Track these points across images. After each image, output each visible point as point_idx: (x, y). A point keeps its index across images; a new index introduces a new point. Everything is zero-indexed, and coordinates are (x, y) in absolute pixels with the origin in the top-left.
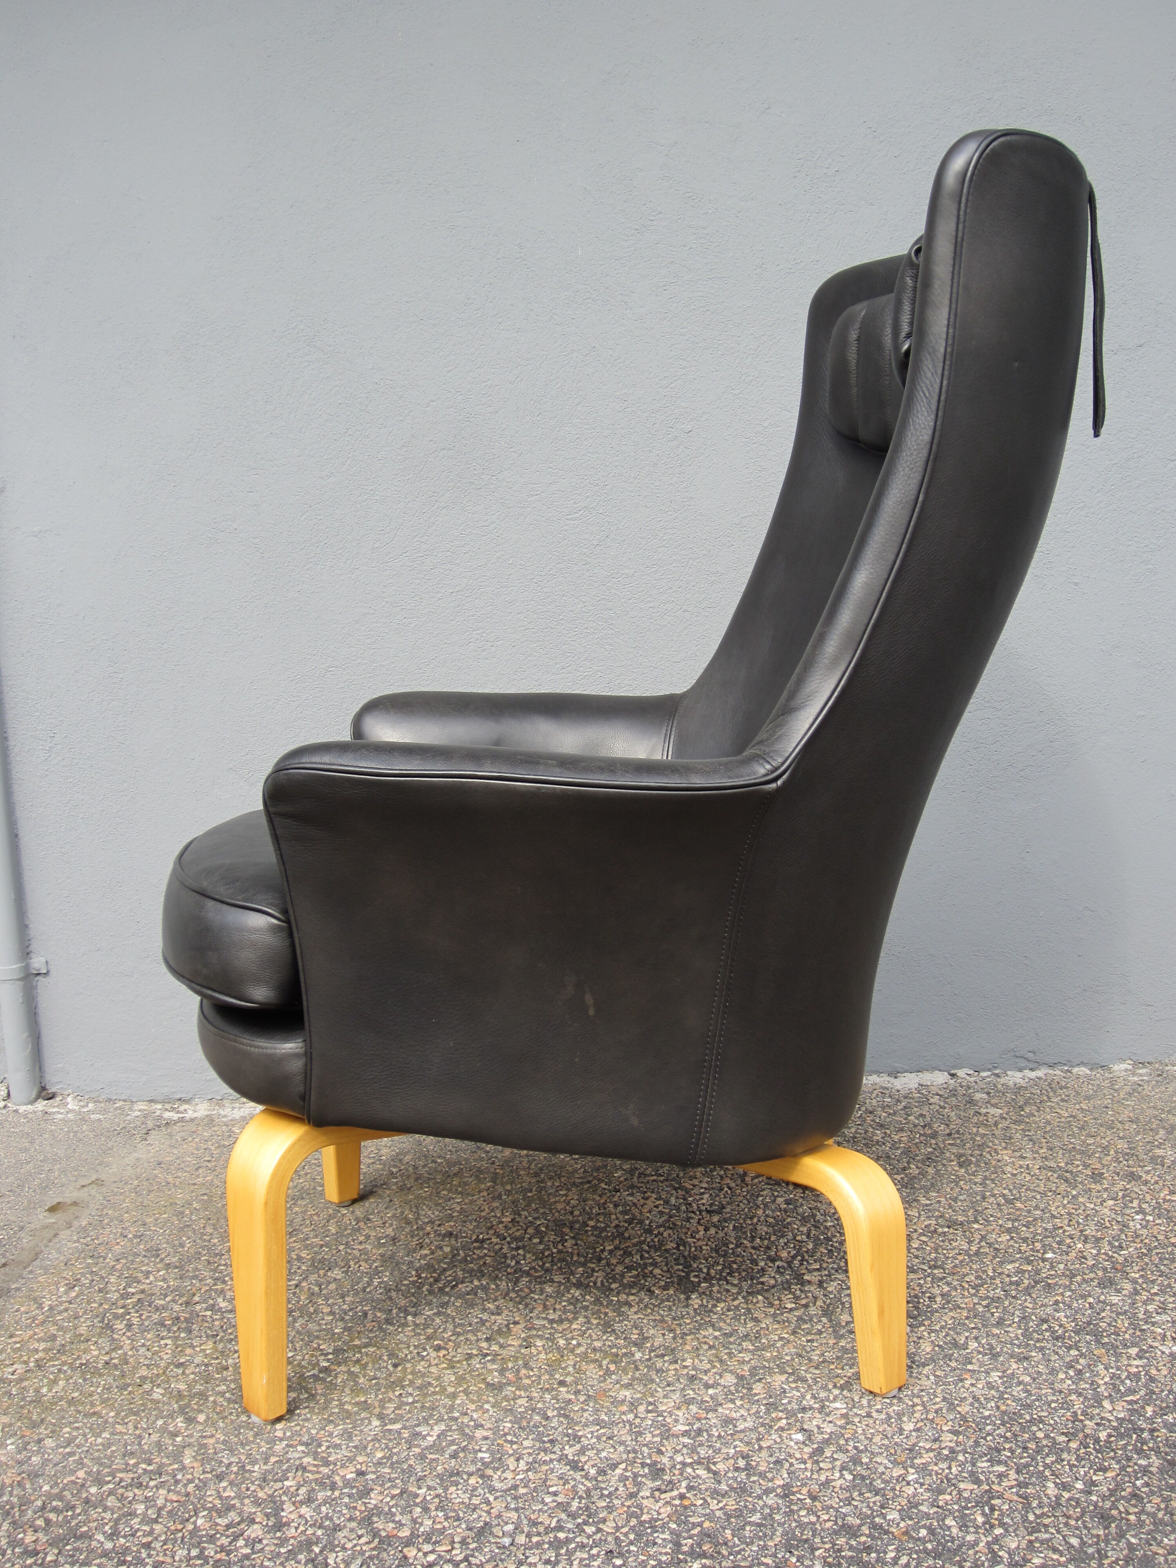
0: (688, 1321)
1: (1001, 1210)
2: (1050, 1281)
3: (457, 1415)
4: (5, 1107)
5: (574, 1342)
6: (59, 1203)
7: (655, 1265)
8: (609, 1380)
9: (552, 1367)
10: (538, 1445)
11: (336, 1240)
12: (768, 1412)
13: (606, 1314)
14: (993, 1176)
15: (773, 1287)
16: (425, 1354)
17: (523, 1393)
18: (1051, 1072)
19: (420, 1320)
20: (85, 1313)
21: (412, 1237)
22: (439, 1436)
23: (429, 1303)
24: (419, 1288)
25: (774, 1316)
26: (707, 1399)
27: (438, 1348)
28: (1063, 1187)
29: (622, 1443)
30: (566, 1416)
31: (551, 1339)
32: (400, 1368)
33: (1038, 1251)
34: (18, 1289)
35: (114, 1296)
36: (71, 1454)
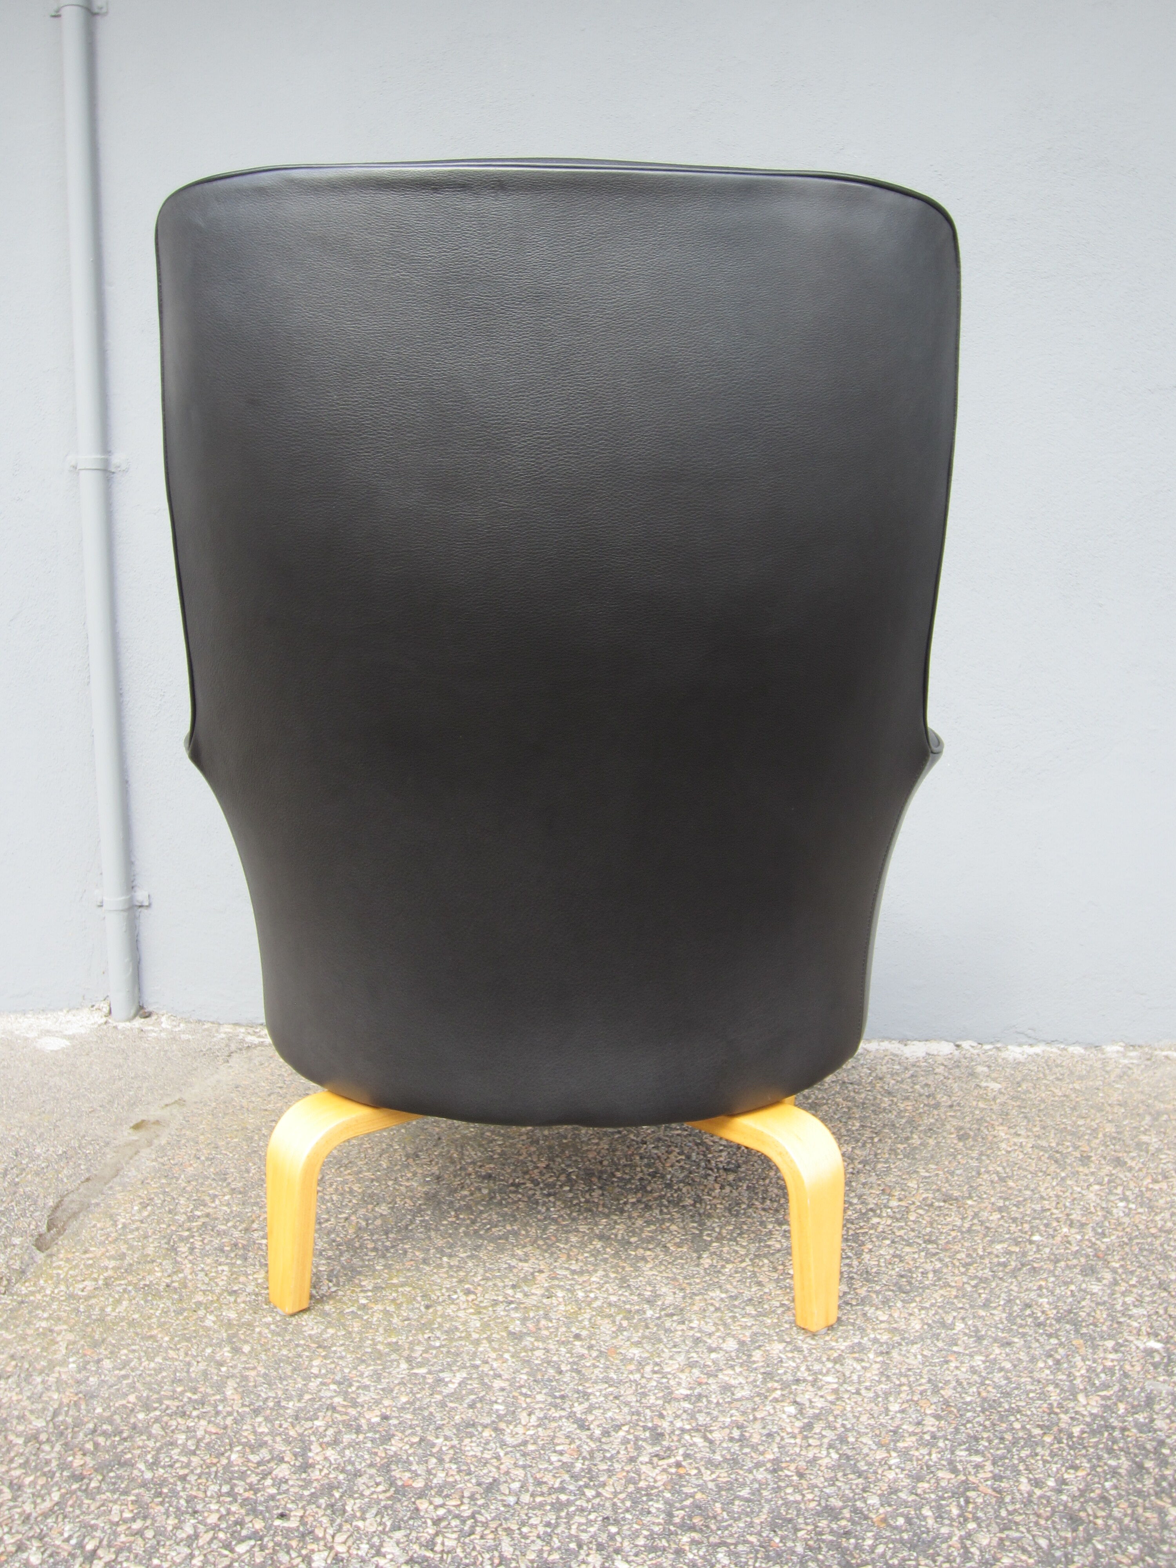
0: (698, 1281)
1: (994, 1188)
2: (1035, 1265)
3: (478, 1362)
4: (106, 1023)
5: (592, 1295)
6: (143, 1121)
7: (672, 1220)
8: (621, 1337)
9: (570, 1319)
10: (550, 1399)
11: (386, 1175)
12: (764, 1382)
13: (623, 1268)
14: (989, 1152)
15: (779, 1251)
16: (455, 1297)
17: (541, 1345)
18: (1049, 1049)
19: (454, 1262)
20: (154, 1233)
21: (455, 1176)
22: (460, 1384)
23: (464, 1246)
24: (456, 1229)
25: (777, 1281)
26: (709, 1363)
27: (468, 1292)
28: (1053, 1168)
29: (627, 1404)
30: (578, 1372)
31: (571, 1291)
32: (431, 1310)
33: (1026, 1233)
34: (98, 1204)
35: (182, 1218)
36: (125, 1377)
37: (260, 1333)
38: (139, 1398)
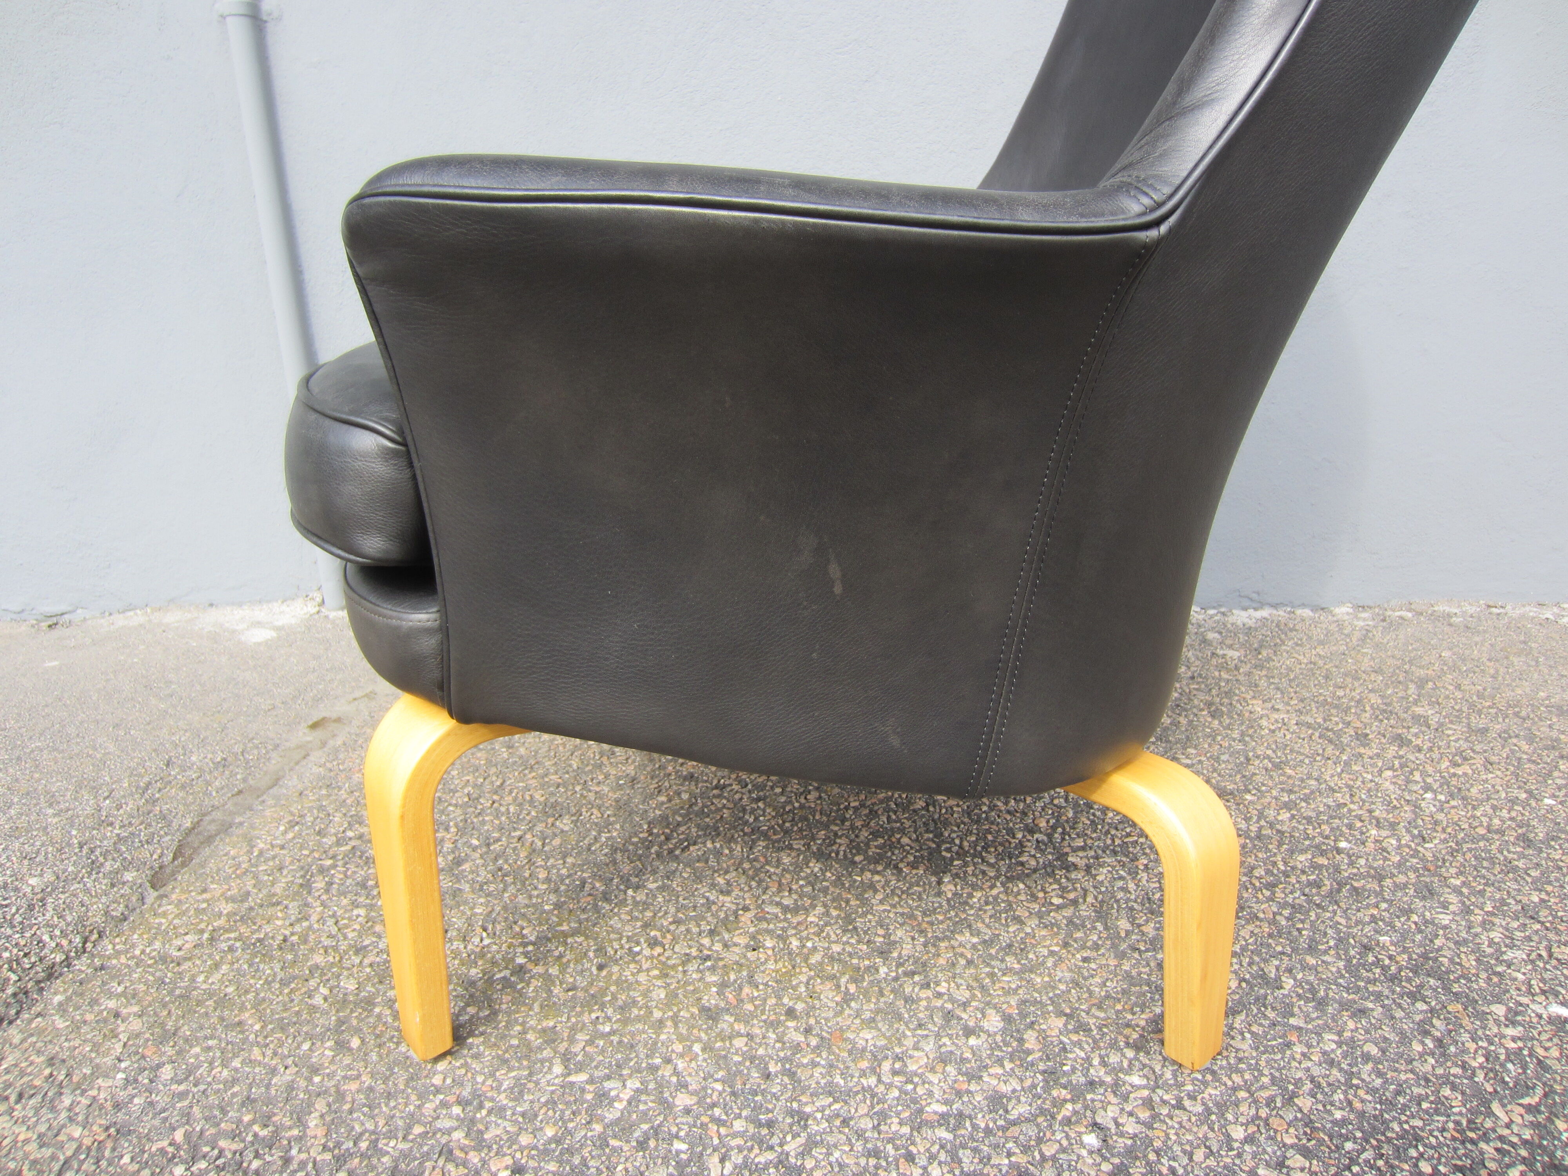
0: (941, 918)
1: (1271, 777)
3: (658, 1061)
5: (809, 944)
6: (324, 719)
7: (902, 831)
8: (847, 1012)
9: (783, 983)
10: (752, 1129)
11: (575, 778)
12: (1047, 1089)
13: (847, 902)
14: (1251, 731)
15: (1035, 871)
16: (637, 949)
17: (740, 1027)
18: (1275, 612)
19: (641, 896)
20: (292, 863)
21: (652, 778)
22: (629, 1103)
23: (654, 872)
24: (648, 848)
25: (1040, 916)
26: (968, 1055)
27: (653, 943)
28: (1330, 749)
30: (792, 1075)
31: (783, 938)
32: (604, 973)
33: (1327, 837)
34: (241, 824)
35: (328, 841)
36: (182, 1095)
37: (379, 1016)
38: (187, 1135)
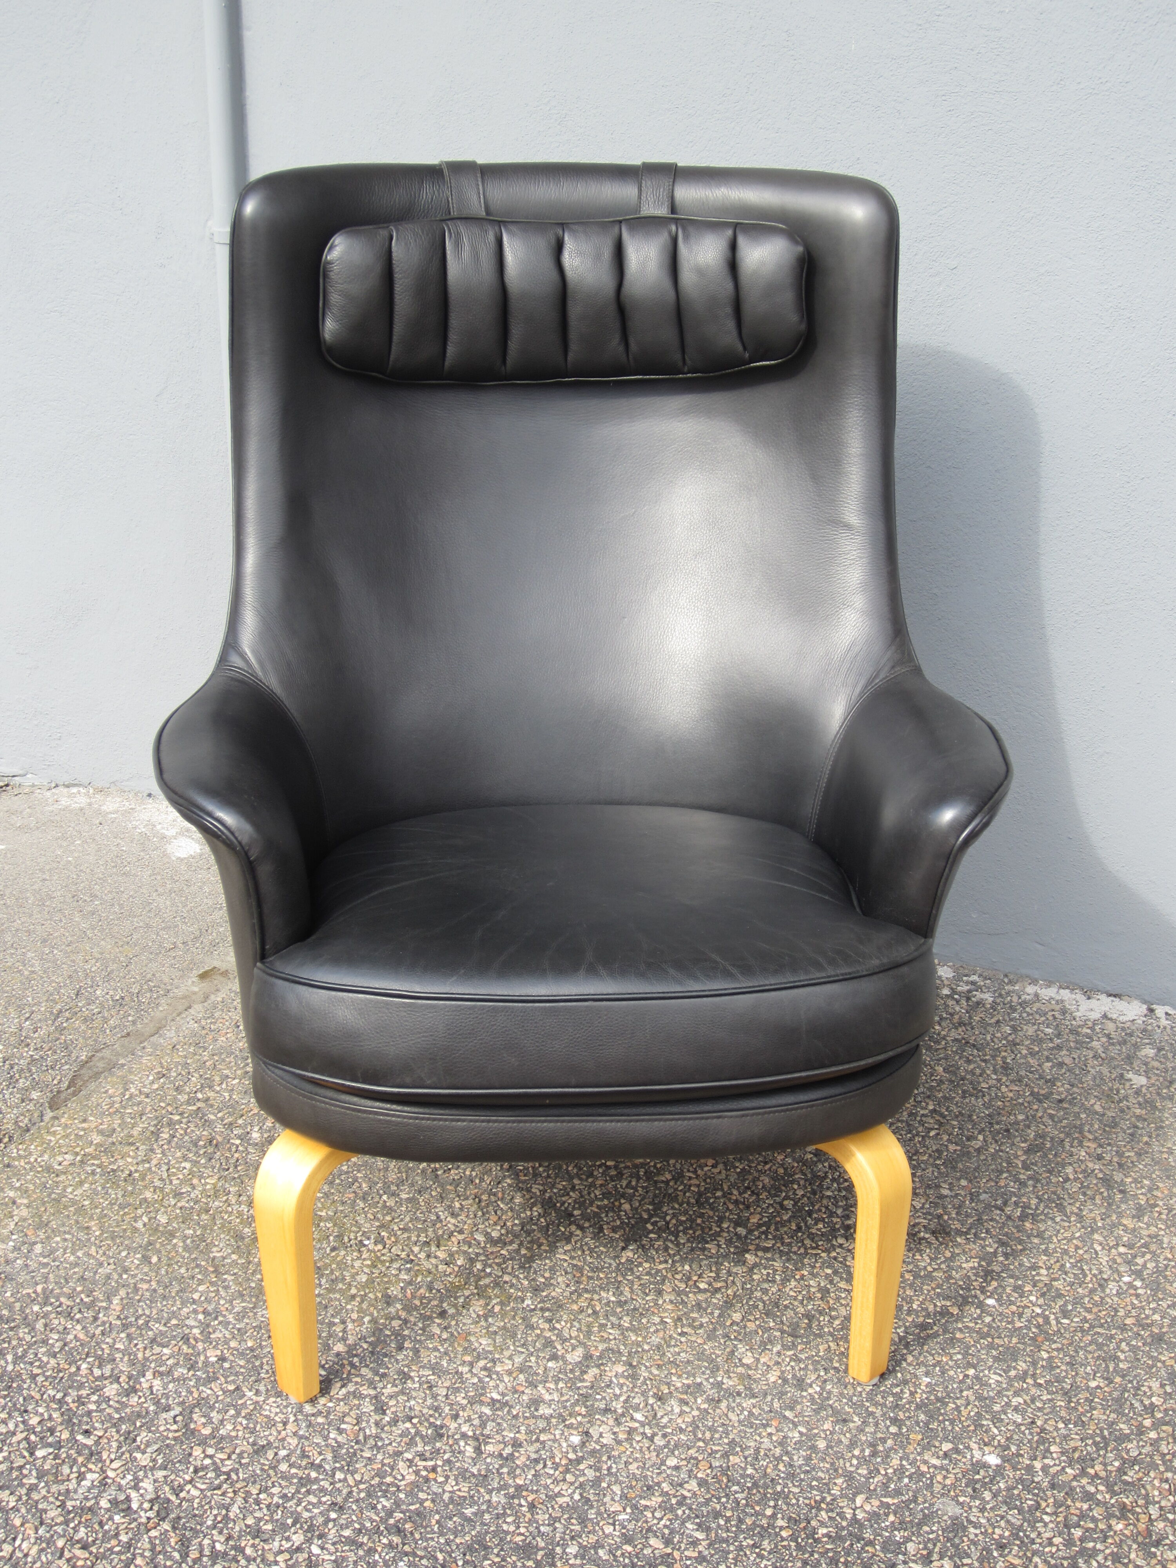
0: (602, 1276)
1: (1004, 1226)
5: (488, 1270)
6: (214, 969)
7: (631, 1197)
8: (482, 1323)
9: (451, 1292)
12: (576, 1403)
13: (540, 1245)
14: (1044, 1176)
15: (709, 1258)
16: (366, 1242)
17: (404, 1314)
19: (391, 1202)
20: (150, 1112)
25: (679, 1294)
26: (541, 1371)
27: (379, 1241)
30: (416, 1351)
31: (473, 1261)
33: (985, 1292)
34: (123, 1065)
35: (183, 1098)
36: (45, 1265)
37: (175, 1245)
38: (44, 1290)
